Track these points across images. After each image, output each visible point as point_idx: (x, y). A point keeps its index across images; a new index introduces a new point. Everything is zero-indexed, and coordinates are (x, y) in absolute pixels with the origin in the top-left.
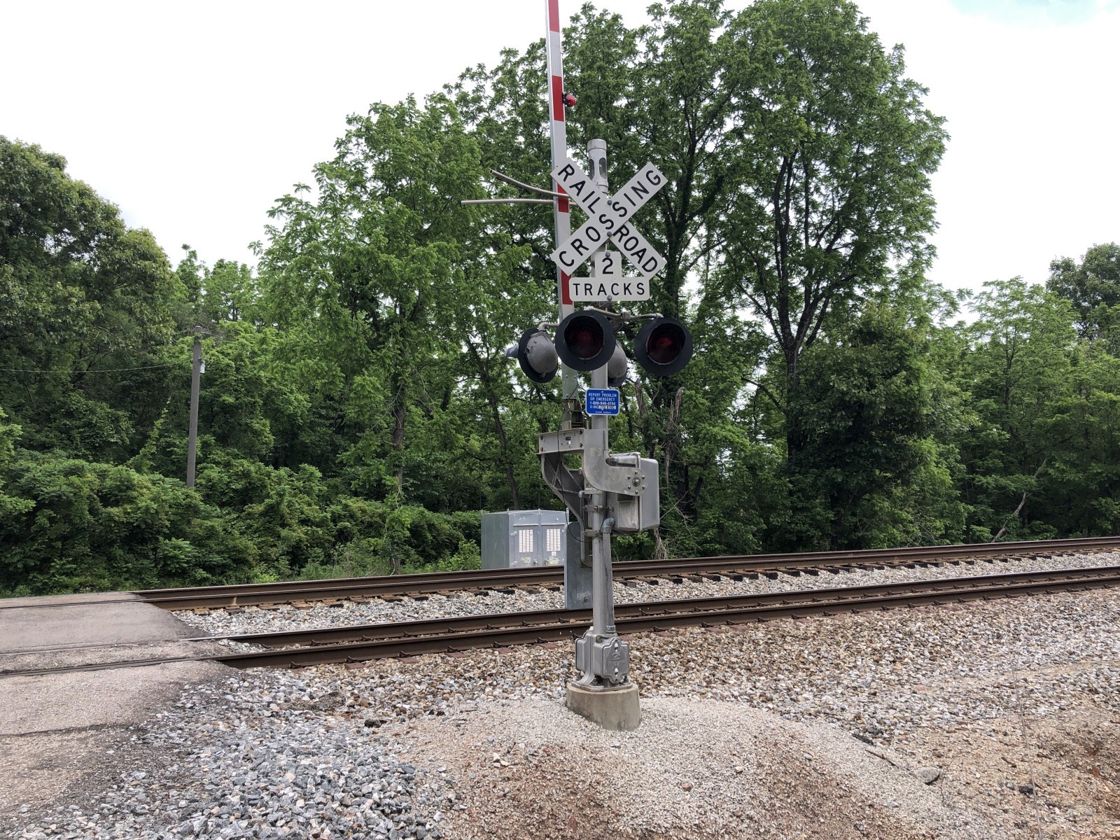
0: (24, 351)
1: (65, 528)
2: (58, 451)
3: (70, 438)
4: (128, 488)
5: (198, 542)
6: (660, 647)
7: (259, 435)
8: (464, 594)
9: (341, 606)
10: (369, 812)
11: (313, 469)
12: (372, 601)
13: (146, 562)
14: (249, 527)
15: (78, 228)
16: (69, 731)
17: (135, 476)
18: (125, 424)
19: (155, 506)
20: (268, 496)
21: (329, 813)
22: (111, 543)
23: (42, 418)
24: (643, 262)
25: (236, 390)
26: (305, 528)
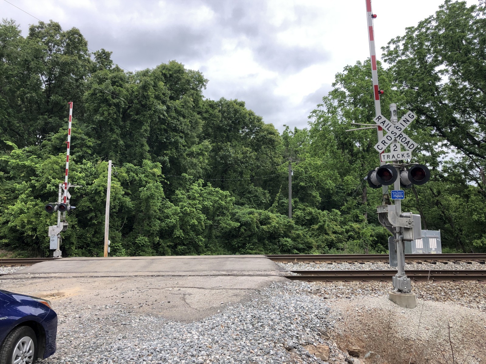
0: (235, 171)
1: (250, 233)
2: (246, 206)
3: (250, 201)
4: (268, 219)
5: (294, 239)
6: (452, 287)
7: (315, 198)
8: (380, 263)
9: (332, 264)
10: (313, 316)
11: (337, 211)
12: (343, 263)
13: (276, 246)
14: (313, 234)
15: (249, 126)
16: (242, 289)
17: (271, 214)
18: (268, 195)
19: (277, 225)
20: (320, 222)
21: (302, 315)
22: (264, 239)
23: (241, 195)
24: (408, 146)
25: (306, 181)
26: (335, 235)
